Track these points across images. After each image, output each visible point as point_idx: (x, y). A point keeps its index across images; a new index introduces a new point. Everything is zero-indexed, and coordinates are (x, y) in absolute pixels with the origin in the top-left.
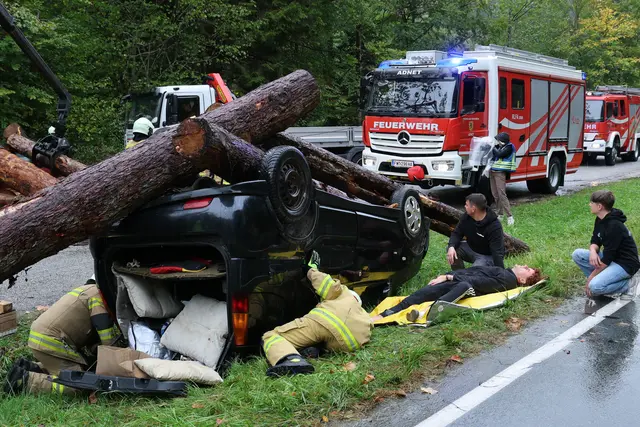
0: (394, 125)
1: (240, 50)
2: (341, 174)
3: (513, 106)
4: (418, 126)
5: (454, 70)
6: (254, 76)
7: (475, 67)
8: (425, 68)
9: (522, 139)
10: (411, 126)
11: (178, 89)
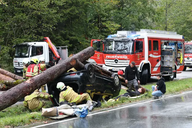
0: (113, 57)
1: (53, 26)
2: (99, 70)
3: (154, 50)
4: (121, 57)
5: (132, 39)
6: (57, 36)
7: (139, 37)
8: (123, 38)
9: (158, 61)
10: (118, 57)
11: (35, 44)
